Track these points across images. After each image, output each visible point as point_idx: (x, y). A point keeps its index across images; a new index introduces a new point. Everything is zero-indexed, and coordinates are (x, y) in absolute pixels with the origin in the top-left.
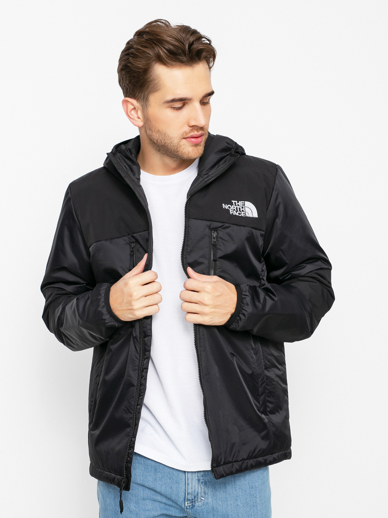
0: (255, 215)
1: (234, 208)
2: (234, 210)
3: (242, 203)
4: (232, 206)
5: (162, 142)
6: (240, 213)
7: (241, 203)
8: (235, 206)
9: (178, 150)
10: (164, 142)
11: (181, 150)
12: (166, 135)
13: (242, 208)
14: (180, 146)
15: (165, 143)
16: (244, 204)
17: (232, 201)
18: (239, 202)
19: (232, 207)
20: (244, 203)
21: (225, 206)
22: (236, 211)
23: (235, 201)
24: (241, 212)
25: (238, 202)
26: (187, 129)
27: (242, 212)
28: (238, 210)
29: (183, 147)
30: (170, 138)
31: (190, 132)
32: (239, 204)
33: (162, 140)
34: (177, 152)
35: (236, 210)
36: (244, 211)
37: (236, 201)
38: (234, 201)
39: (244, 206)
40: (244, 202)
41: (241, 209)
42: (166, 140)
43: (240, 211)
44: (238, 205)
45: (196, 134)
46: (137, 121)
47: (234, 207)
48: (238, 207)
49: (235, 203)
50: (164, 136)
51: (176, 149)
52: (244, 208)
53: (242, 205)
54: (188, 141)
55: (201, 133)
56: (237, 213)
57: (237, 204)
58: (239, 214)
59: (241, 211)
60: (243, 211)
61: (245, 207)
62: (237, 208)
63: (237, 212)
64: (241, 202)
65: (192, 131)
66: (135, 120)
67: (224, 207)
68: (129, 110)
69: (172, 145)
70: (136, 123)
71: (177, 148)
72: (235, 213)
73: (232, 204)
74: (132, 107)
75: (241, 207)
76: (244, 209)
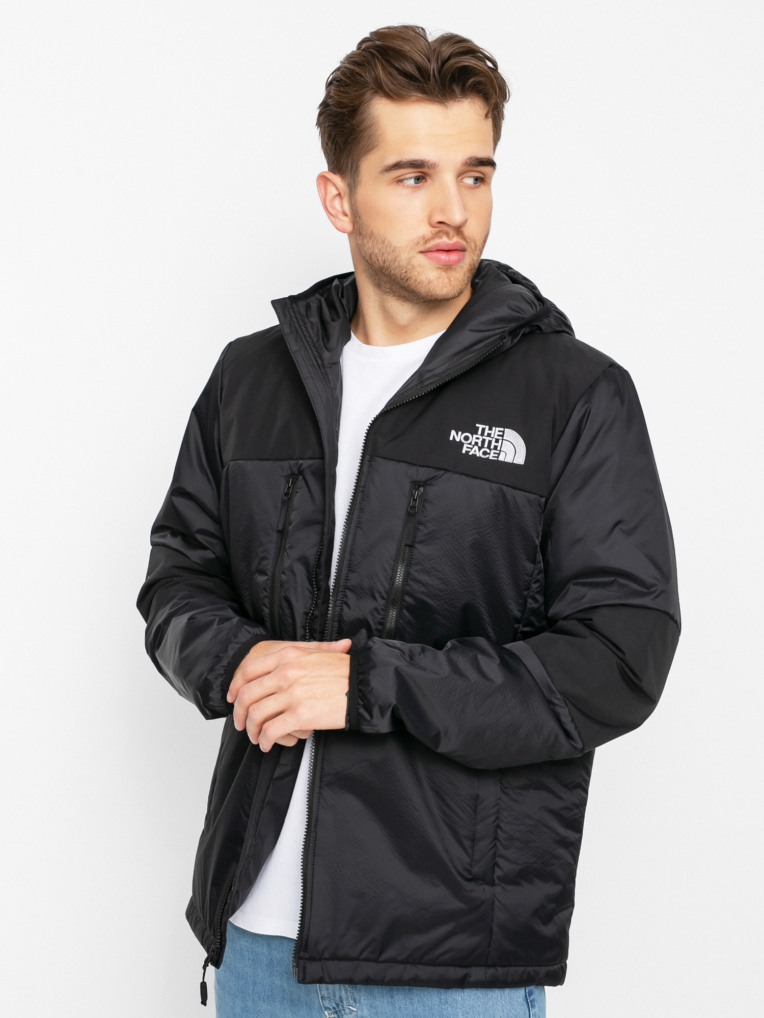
0: (520, 460)
1: (477, 441)
2: (476, 444)
3: (499, 431)
4: (474, 435)
5: (380, 259)
6: (488, 451)
7: (496, 431)
8: (480, 437)
9: (408, 276)
10: (382, 259)
11: (414, 277)
12: (386, 243)
13: (497, 441)
14: (413, 267)
15: (384, 262)
16: (501, 433)
17: (477, 425)
18: (494, 428)
19: (473, 439)
20: (503, 432)
21: (457, 434)
22: (479, 447)
23: (484, 426)
24: (490, 450)
25: (490, 429)
26: (426, 230)
27: (493, 451)
28: (486, 445)
29: (418, 269)
30: (392, 248)
31: (433, 238)
32: (492, 432)
33: (378, 256)
34: (407, 280)
35: (480, 445)
36: (499, 449)
37: (486, 425)
38: (481, 427)
39: (501, 438)
40: (502, 429)
41: (493, 444)
42: (386, 255)
43: (489, 447)
44: (489, 435)
45: (445, 242)
46: (342, 220)
47: (477, 438)
48: (487, 439)
49: (483, 430)
50: (381, 246)
51: (405, 275)
52: (500, 441)
53: (498, 435)
54: (430, 258)
55: (457, 242)
56: (479, 451)
57: (487, 431)
58: (485, 453)
59: (492, 447)
60: (496, 448)
61: (503, 440)
62: (483, 441)
63: (480, 449)
64: (498, 429)
65: (437, 235)
66: (339, 219)
67: (454, 437)
68: (329, 197)
69: (396, 264)
70: (339, 225)
71: (406, 272)
72: (475, 451)
73: (474, 431)
74: (335, 192)
75: (494, 440)
76: (499, 445)
